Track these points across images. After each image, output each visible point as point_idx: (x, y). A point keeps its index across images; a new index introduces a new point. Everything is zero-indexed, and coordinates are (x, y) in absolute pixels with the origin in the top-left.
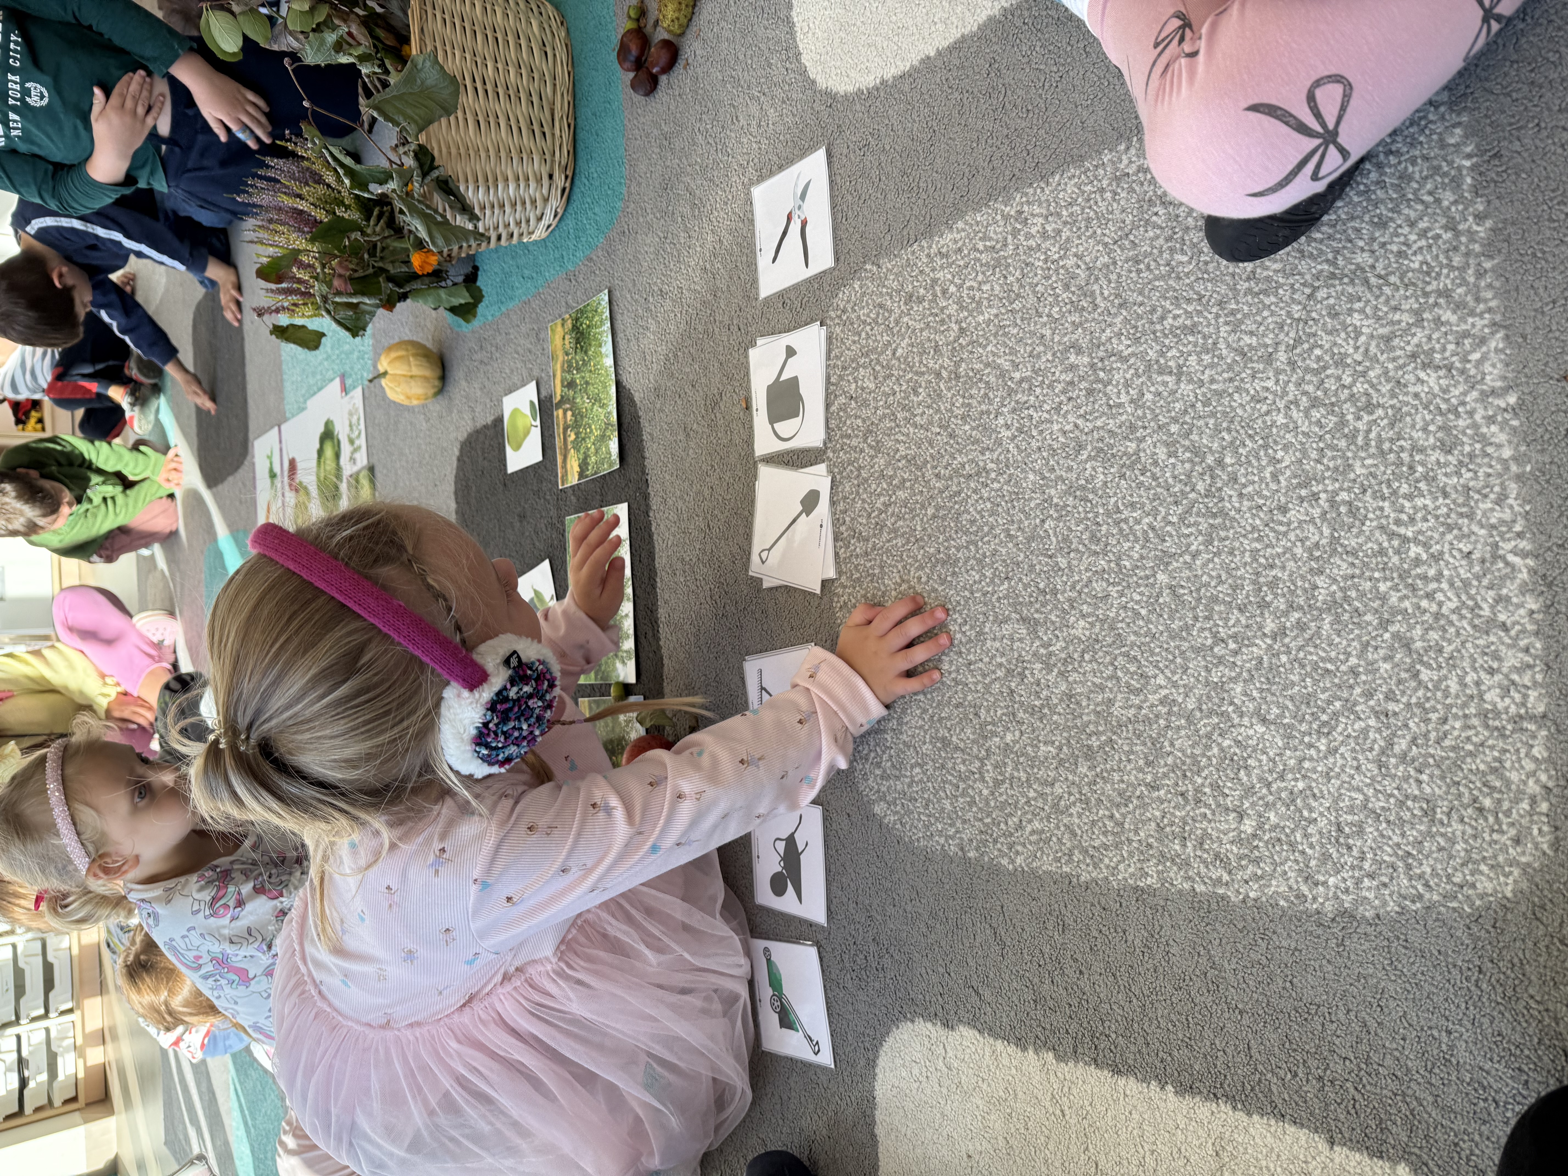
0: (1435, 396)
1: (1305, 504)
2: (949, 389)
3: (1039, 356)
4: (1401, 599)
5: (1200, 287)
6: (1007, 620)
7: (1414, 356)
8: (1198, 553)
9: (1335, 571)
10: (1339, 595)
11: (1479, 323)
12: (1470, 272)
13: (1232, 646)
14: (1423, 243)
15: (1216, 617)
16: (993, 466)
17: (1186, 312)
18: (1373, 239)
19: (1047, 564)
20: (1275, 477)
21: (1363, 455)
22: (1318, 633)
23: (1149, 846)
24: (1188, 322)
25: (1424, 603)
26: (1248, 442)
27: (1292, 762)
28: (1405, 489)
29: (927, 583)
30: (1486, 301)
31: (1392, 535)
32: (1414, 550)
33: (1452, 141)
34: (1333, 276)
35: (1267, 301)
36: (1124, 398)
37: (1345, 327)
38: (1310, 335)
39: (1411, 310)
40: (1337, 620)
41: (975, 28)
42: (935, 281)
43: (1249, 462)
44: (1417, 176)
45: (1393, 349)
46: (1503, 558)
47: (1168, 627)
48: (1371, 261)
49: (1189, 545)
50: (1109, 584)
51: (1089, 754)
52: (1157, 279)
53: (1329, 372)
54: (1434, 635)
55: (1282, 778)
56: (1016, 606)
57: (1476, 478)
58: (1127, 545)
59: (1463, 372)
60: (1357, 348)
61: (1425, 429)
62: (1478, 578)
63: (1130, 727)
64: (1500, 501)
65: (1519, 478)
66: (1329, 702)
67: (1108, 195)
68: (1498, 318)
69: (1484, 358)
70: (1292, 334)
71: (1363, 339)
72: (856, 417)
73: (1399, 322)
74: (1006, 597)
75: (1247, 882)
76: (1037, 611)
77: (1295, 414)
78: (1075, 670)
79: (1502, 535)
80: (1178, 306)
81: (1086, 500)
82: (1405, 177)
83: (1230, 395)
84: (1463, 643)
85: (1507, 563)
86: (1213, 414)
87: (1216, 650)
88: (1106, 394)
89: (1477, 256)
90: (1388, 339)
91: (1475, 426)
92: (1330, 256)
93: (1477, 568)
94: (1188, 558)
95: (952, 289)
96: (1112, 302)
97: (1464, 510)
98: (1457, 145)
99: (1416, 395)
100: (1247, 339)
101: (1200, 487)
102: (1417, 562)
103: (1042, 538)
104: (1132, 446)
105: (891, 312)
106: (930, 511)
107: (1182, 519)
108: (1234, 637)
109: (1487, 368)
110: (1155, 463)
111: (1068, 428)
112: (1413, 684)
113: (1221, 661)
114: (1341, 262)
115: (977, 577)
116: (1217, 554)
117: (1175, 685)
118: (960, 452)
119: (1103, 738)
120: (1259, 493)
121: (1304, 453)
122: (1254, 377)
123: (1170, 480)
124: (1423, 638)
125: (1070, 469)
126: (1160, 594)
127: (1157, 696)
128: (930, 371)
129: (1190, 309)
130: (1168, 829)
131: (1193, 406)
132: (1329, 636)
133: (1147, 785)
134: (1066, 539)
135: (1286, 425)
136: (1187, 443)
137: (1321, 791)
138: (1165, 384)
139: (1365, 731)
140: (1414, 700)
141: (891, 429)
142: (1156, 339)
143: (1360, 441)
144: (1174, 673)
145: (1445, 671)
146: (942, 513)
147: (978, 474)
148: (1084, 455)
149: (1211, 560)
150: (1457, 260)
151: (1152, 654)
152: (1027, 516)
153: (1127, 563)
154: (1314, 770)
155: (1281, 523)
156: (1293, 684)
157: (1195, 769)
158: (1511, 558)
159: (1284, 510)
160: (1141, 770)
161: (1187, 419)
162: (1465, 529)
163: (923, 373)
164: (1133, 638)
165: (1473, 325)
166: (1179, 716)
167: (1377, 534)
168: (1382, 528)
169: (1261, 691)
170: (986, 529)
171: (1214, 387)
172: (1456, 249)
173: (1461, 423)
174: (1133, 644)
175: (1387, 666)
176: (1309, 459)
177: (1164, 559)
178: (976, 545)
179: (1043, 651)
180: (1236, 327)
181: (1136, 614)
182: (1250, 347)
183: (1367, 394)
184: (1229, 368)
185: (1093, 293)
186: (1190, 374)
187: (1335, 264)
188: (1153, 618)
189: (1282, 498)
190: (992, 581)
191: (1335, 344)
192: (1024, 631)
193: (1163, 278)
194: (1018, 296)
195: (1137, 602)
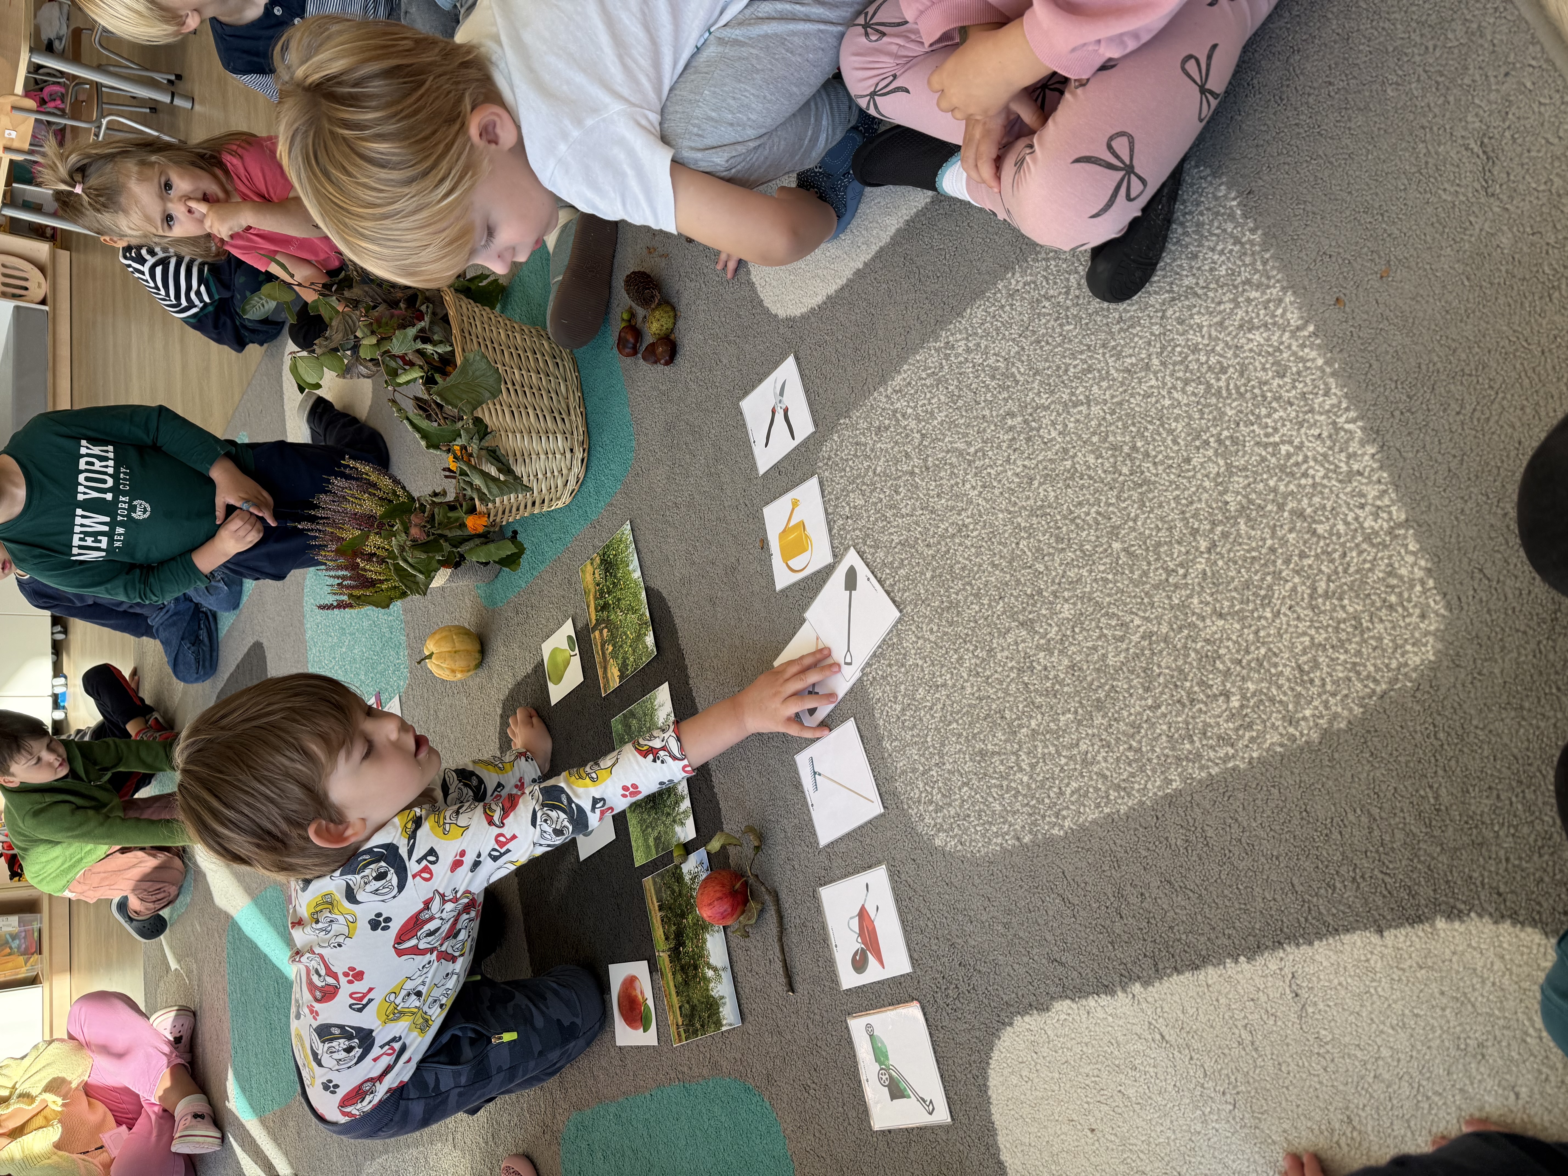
0: (1262, 346)
1: (1201, 451)
2: (923, 480)
3: (984, 431)
4: (1286, 485)
5: (1087, 341)
6: (1008, 630)
7: (1241, 327)
8: (1137, 516)
9: (1236, 486)
10: (1244, 501)
11: (1274, 291)
12: (1259, 263)
13: (1181, 571)
14: (1223, 258)
15: (1163, 556)
16: (970, 520)
17: (1081, 360)
18: (1191, 268)
19: (1029, 574)
20: (1175, 442)
21: (1229, 401)
22: (1239, 535)
23: (1167, 756)
24: (1085, 366)
25: (1303, 481)
26: (1149, 427)
27: (1251, 637)
28: (1264, 411)
29: (938, 631)
30: (1274, 277)
31: (1266, 446)
32: (1284, 449)
33: (1221, 194)
34: (1173, 299)
35: (1135, 332)
36: (1054, 434)
37: (1191, 327)
38: (1169, 341)
39: (1230, 301)
40: (1249, 519)
41: (888, 240)
42: (895, 411)
43: (1154, 440)
44: (1207, 221)
45: (1227, 328)
46: (1342, 428)
47: (1131, 579)
48: (1194, 281)
49: (1129, 514)
50: (1079, 567)
51: (1099, 705)
52: (1055, 347)
53: (1190, 359)
54: (1316, 500)
55: (1247, 652)
56: (1013, 617)
57: (1306, 385)
58: (1084, 534)
59: (1275, 324)
60: (1203, 337)
61: (1264, 369)
62: (1330, 448)
63: (1125, 669)
64: (1327, 394)
65: (1333, 374)
66: (1263, 579)
67: (1008, 308)
68: (1285, 284)
69: (1285, 311)
70: (1158, 345)
71: (1205, 329)
72: (854, 530)
73: (1225, 310)
74: (1004, 613)
75: (1247, 746)
76: (1030, 613)
77: (1175, 395)
78: (1071, 644)
79: (1335, 414)
80: (1075, 358)
81: (1046, 514)
82: (1200, 225)
83: (1128, 401)
84: (1337, 496)
85: (1346, 431)
86: (1120, 418)
87: (1170, 580)
88: (1040, 436)
89: (1259, 253)
90: (1221, 323)
91: (1294, 354)
92: (1168, 288)
93: (1328, 443)
94: (1131, 524)
95: (910, 411)
96: (1028, 374)
97: (1306, 408)
98: (1225, 196)
99: (1251, 350)
100: (1128, 360)
101: (1125, 470)
102: (1289, 456)
103: (1020, 556)
104: (1068, 464)
105: (865, 445)
106: (929, 575)
107: (1118, 498)
108: (1181, 565)
109: (1289, 315)
110: (1089, 468)
111: (1018, 470)
112: (1315, 539)
113: (1176, 586)
114: (1176, 289)
115: (977, 608)
116: (1151, 511)
117: (1149, 620)
118: (942, 521)
119: (1107, 687)
120: (1167, 457)
121: (1190, 417)
122: (1140, 382)
123: (1103, 475)
124: (1310, 505)
125: (1028, 498)
126: (1118, 558)
127: (1138, 635)
128: (905, 473)
129: (1083, 357)
130: (1176, 736)
131: (1104, 419)
132: (1247, 533)
133: (1150, 708)
134: (1039, 549)
135: (1172, 404)
136: (1107, 445)
137: (1279, 648)
138: (1080, 412)
139: (1294, 589)
140: (1319, 550)
141: (884, 527)
142: (1066, 385)
143: (1224, 392)
144: (1145, 611)
145: (1332, 520)
146: (938, 572)
147: (960, 531)
148: (1036, 483)
149: (1148, 517)
150: (1248, 260)
151: (1126, 605)
152: (1005, 545)
153: (1088, 547)
154: (1269, 635)
155: (1188, 470)
156: (1233, 579)
157: (1182, 677)
158: (1347, 426)
159: (1188, 460)
160: (1142, 698)
161: (1103, 429)
162: (1312, 421)
163: (900, 477)
164: (1108, 599)
165: (1271, 294)
166: (1158, 642)
167: (1256, 449)
168: (1258, 444)
169: (1212, 595)
170: (975, 569)
171: (1115, 400)
172: (1245, 254)
173: (1285, 355)
174: (1110, 603)
175: (1293, 535)
176: (1194, 420)
177: (1114, 532)
178: (970, 584)
179: (1042, 641)
180: (1118, 356)
181: (1106, 581)
182: (1132, 365)
183: (1219, 362)
184: (1122, 384)
185: (1013, 374)
186: (1095, 399)
187: (1171, 291)
188: (1118, 578)
189: (1185, 454)
190: (990, 605)
191: (1188, 340)
192: (1024, 633)
193: (1060, 345)
194: (959, 396)
195: (1103, 572)
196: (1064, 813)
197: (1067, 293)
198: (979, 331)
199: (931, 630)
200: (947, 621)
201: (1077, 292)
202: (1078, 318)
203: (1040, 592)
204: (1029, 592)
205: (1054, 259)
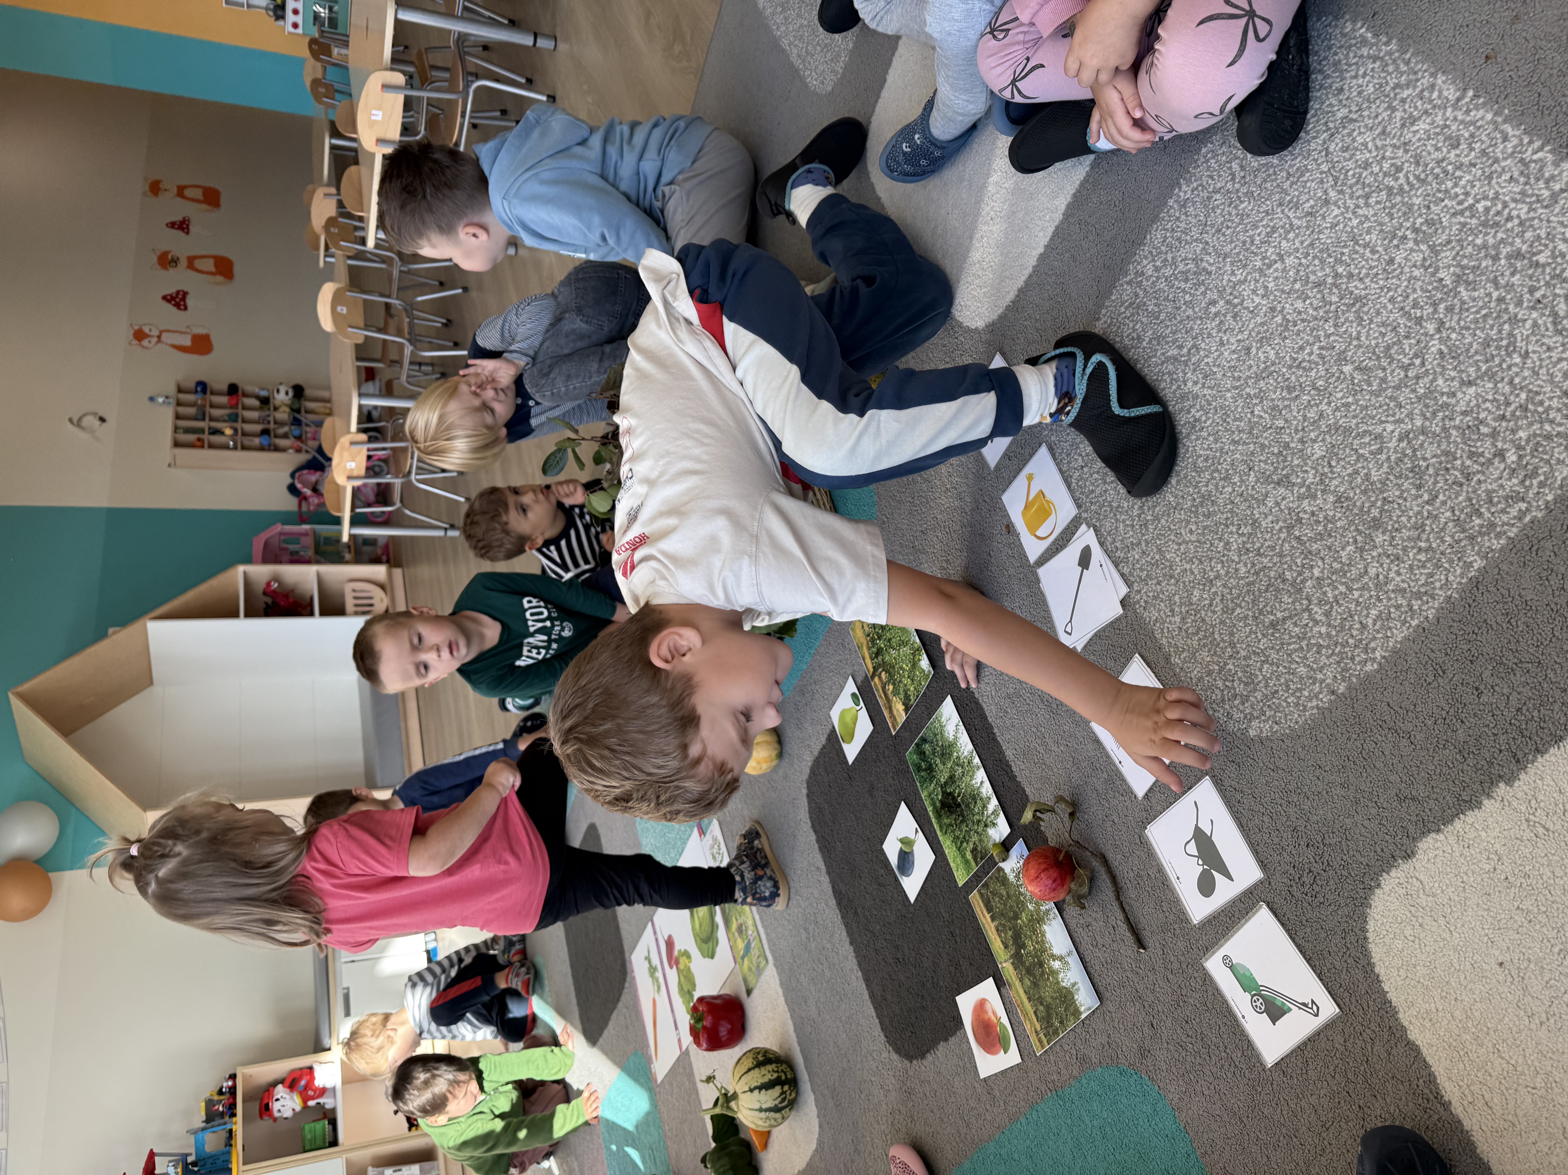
0: (1428, 131)
1: (1401, 247)
3: (1192, 328)
4: (1494, 237)
5: (1264, 208)
6: (1266, 496)
7: (1403, 126)
8: (1359, 333)
9: (1445, 261)
10: (1458, 270)
11: (1425, 81)
12: (1402, 66)
13: (1418, 362)
14: (1368, 78)
15: (1396, 356)
17: (1264, 226)
18: (1341, 101)
19: (1271, 434)
20: (1373, 252)
21: (1413, 192)
22: (1463, 303)
23: (1460, 541)
24: (1269, 229)
25: (1509, 225)
26: (1345, 251)
27: (1507, 389)
28: (1449, 184)
29: (1197, 529)
30: (1420, 70)
31: (1462, 213)
32: (1480, 207)
33: (1348, 30)
34: (1332, 135)
35: (1305, 179)
36: (1257, 300)
37: (1357, 149)
38: (1340, 170)
39: (1386, 110)
40: (1468, 284)
41: (1061, 217)
43: (1353, 259)
44: (1342, 57)
45: (1390, 133)
46: (1531, 161)
47: (1371, 393)
48: (1347, 110)
49: (1350, 336)
50: (1317, 405)
51: (1376, 524)
52: (1236, 227)
53: (1364, 175)
54: (1528, 235)
55: (1508, 404)
56: (1267, 481)
57: (1483, 142)
58: (1313, 374)
59: (1434, 107)
60: (1370, 152)
61: (1437, 149)
62: (1526, 184)
63: (1391, 477)
64: (1505, 139)
65: (1506, 120)
66: (1500, 331)
67: (1183, 217)
68: (1432, 70)
69: (1440, 92)
70: (1331, 179)
71: (1370, 145)
73: (1383, 119)
74: (1257, 481)
75: (1538, 493)
76: (1283, 469)
77: (1360, 212)
78: (1332, 479)
79: (1520, 152)
80: (1257, 228)
81: (1271, 374)
82: (1337, 63)
83: (1318, 239)
84: (1548, 221)
85: (1535, 161)
86: (1315, 257)
87: (1410, 374)
88: (1245, 308)
89: (1399, 57)
90: (1383, 132)
91: (1462, 122)
92: (1324, 128)
93: (1522, 180)
94: (1355, 343)
96: (1219, 262)
97: (1490, 161)
98: (1353, 30)
99: (1419, 140)
100: (1307, 205)
101: (1334, 299)
102: (1487, 210)
103: (1257, 423)
104: (1279, 319)
107: (1336, 325)
108: (1416, 356)
109: (1445, 93)
110: (1300, 313)
111: (1233, 348)
112: (1540, 270)
113: (1417, 378)
114: (1331, 125)
115: (1230, 489)
116: (1371, 321)
117: (1400, 421)
119: (1379, 503)
120: (1371, 268)
121: (1381, 224)
122: (1324, 218)
123: (1315, 313)
124: (1524, 242)
125: (1250, 367)
126: (1353, 379)
127: (1394, 440)
129: (1264, 223)
130: (1463, 516)
131: (1300, 264)
132: (1470, 297)
133: (1427, 503)
134: (1274, 408)
135: (1360, 221)
136: (1310, 285)
137: (1539, 386)
138: (1276, 270)
139: (1535, 325)
140: (1548, 278)
142: (1256, 254)
143: (1406, 187)
144: (1394, 415)
145: (1551, 246)
147: (1194, 427)
148: (1254, 350)
149: (1370, 329)
150: (1391, 68)
151: (1373, 418)
152: (1240, 419)
153: (1321, 383)
154: (1525, 378)
155: (1395, 270)
156: (1471, 344)
157: (1451, 458)
158: (1535, 157)
159: (1391, 261)
160: (1417, 497)
161: (1302, 273)
162: (1499, 169)
164: (1354, 421)
165: (1423, 84)
166: (1416, 438)
167: (1454, 220)
168: (1454, 215)
169: (1455, 368)
170: (1218, 454)
171: (1305, 244)
172: (1387, 65)
173: (1453, 128)
174: (1357, 424)
175: (1518, 276)
176: (1385, 224)
177: (1342, 359)
178: (1217, 470)
179: (1303, 490)
180: (1297, 206)
181: (1347, 405)
182: (1312, 207)
183: (1392, 165)
184: (1307, 228)
185: (1204, 269)
186: (1287, 252)
187: (1329, 129)
188: (1359, 397)
189: (1386, 257)
190: (1242, 481)
191: (1357, 161)
192: (1283, 490)
193: (1240, 224)
194: (1160, 312)
195: (1342, 398)
196: (1373, 645)
197: (1233, 179)
198: (1163, 248)
199: (1191, 532)
200: (1204, 515)
201: (1242, 174)
202: (1249, 194)
203: (1287, 446)
204: (1276, 451)
205: (1213, 158)
